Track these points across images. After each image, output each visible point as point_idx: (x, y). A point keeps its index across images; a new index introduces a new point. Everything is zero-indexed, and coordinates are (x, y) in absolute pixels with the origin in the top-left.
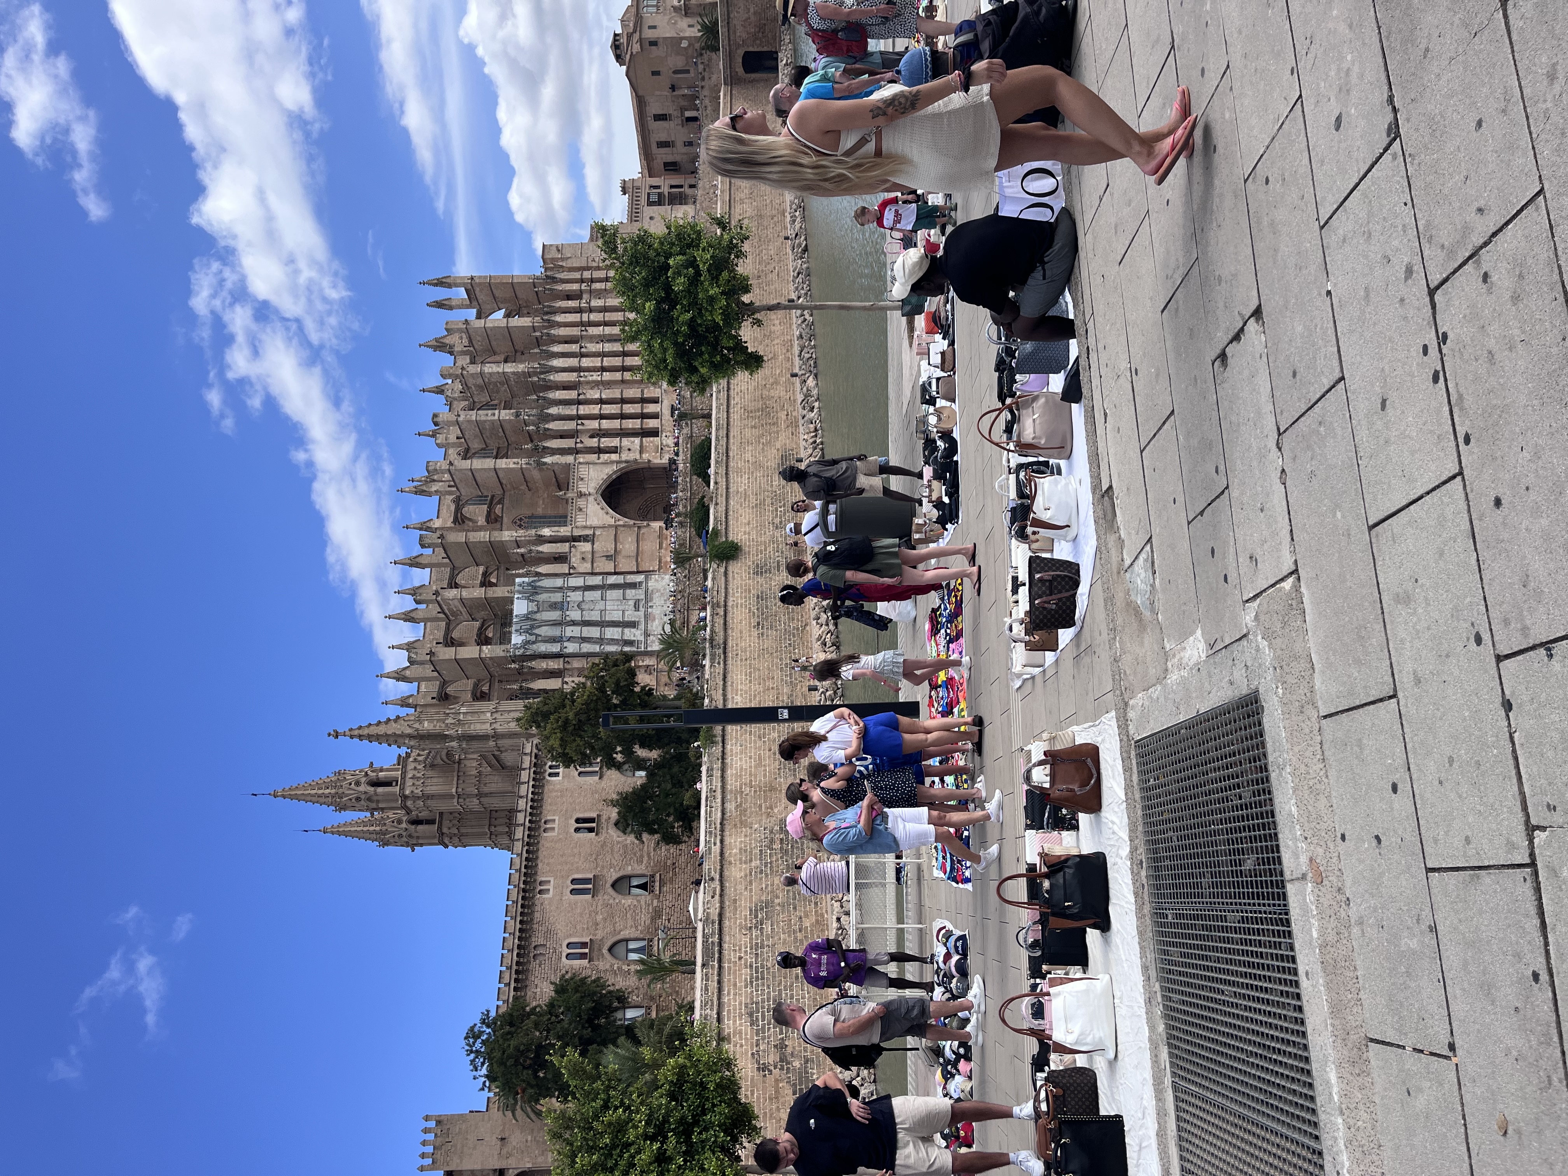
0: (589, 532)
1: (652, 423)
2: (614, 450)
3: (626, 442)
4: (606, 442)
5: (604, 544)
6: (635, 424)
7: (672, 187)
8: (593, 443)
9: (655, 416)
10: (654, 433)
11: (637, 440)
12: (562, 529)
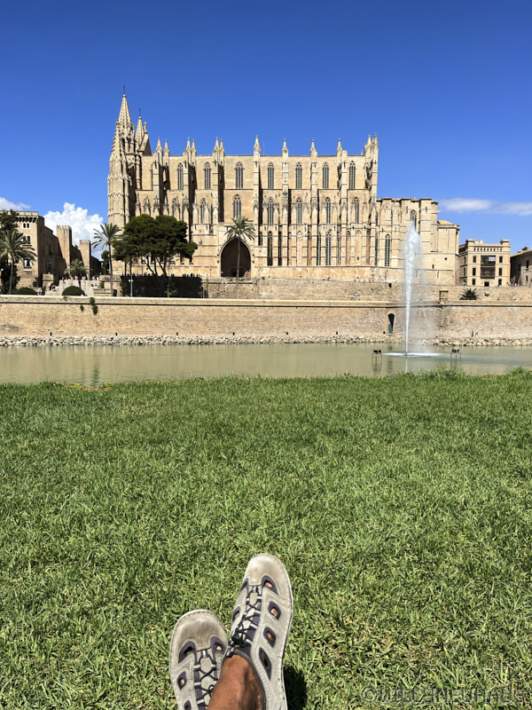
0: (215, 233)
1: (275, 262)
2: (260, 243)
3: (265, 250)
4: (265, 240)
5: (207, 240)
6: (275, 253)
7: (500, 270)
8: (265, 233)
9: (280, 264)
10: (270, 263)
11: (266, 255)
12: (217, 220)
